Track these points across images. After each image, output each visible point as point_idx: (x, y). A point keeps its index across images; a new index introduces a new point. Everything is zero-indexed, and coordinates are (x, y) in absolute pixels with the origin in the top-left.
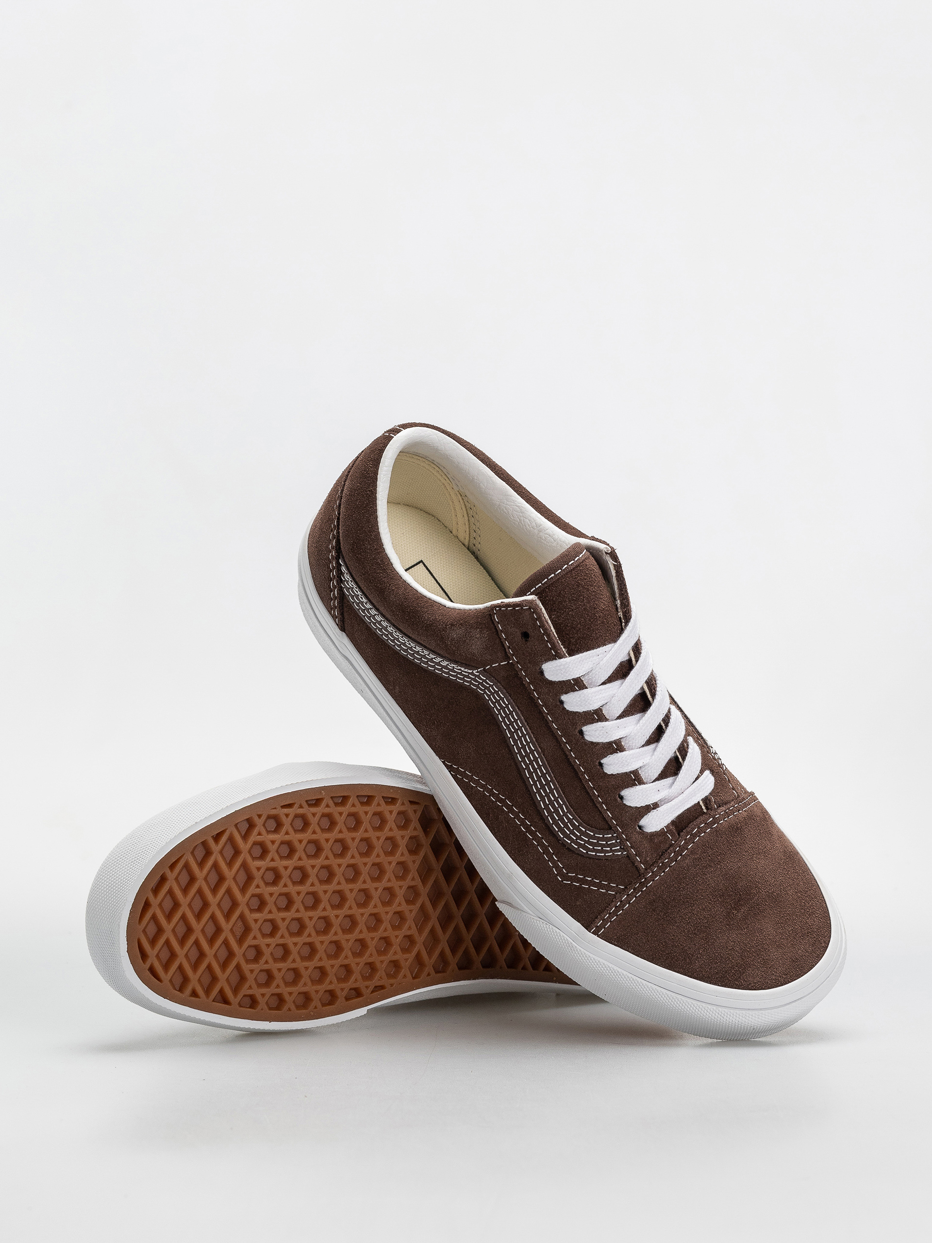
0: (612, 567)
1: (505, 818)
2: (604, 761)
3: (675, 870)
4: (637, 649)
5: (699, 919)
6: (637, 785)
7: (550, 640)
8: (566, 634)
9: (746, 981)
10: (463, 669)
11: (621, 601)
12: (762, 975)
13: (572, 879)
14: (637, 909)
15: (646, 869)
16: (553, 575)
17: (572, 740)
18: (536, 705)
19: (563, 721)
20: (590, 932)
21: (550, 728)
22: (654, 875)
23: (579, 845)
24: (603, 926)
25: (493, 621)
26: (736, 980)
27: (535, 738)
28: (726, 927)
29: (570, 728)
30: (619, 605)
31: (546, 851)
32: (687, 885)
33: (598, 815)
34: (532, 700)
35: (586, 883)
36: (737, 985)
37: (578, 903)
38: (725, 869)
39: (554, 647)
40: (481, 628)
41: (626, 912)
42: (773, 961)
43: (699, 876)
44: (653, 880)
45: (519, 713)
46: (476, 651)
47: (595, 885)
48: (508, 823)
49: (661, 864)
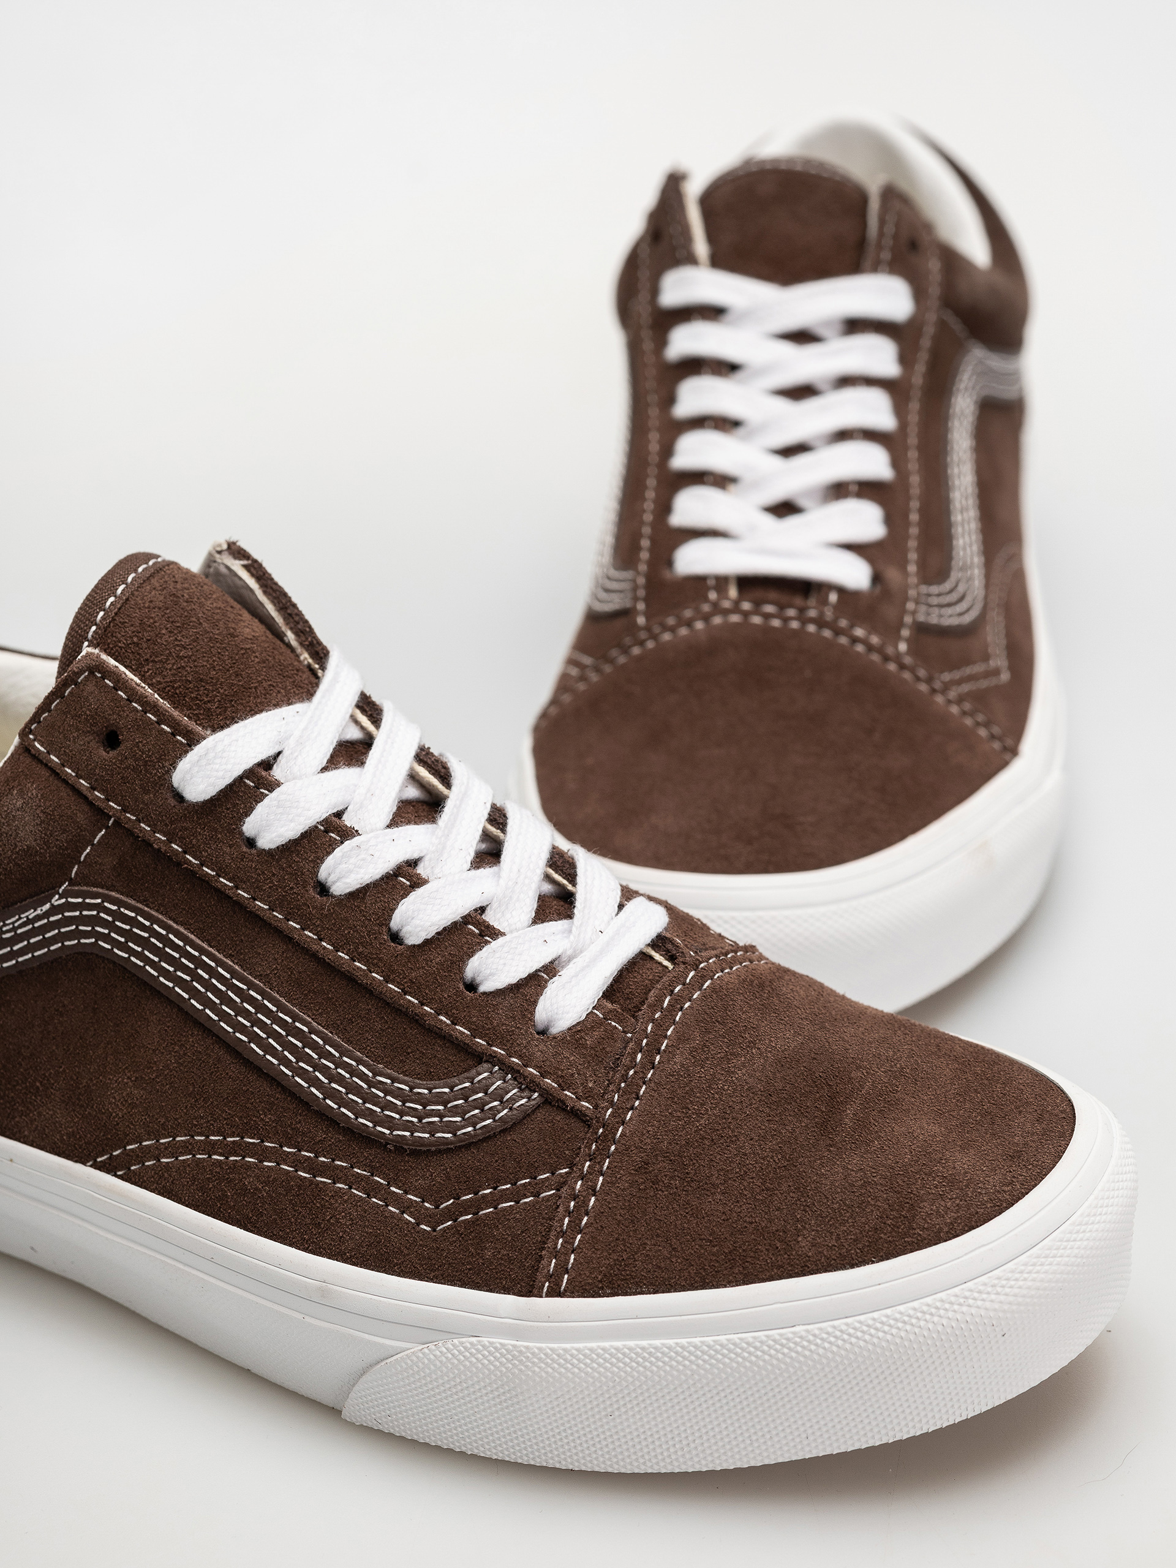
0: (244, 575)
1: (258, 1177)
2: (396, 921)
3: (658, 1084)
4: (368, 707)
5: (763, 1159)
6: (490, 942)
7: (163, 718)
8: (192, 699)
9: (927, 1229)
10: (31, 914)
11: (291, 629)
12: (958, 1205)
13: (452, 1214)
14: (617, 1196)
15: (596, 1107)
16: (112, 599)
17: (310, 913)
18: (204, 881)
19: (271, 882)
20: (541, 1297)
21: (255, 918)
22: (619, 1112)
23: (432, 1129)
24: (562, 1268)
25: (36, 757)
26: (906, 1235)
27: (237, 963)
28: (830, 1151)
29: (292, 888)
30: (294, 643)
31: (372, 1190)
32: (702, 1105)
33: (440, 1046)
34: (193, 877)
35: (486, 1201)
36: (911, 1243)
37: (488, 1254)
38: (770, 1052)
39: (178, 729)
40: (20, 784)
41: (598, 1214)
42: (966, 1173)
43: (719, 1080)
44: (623, 1123)
45: (182, 929)
46: (30, 841)
47: (504, 1196)
48: (266, 1183)
49: (623, 1085)
